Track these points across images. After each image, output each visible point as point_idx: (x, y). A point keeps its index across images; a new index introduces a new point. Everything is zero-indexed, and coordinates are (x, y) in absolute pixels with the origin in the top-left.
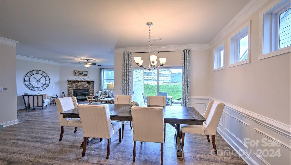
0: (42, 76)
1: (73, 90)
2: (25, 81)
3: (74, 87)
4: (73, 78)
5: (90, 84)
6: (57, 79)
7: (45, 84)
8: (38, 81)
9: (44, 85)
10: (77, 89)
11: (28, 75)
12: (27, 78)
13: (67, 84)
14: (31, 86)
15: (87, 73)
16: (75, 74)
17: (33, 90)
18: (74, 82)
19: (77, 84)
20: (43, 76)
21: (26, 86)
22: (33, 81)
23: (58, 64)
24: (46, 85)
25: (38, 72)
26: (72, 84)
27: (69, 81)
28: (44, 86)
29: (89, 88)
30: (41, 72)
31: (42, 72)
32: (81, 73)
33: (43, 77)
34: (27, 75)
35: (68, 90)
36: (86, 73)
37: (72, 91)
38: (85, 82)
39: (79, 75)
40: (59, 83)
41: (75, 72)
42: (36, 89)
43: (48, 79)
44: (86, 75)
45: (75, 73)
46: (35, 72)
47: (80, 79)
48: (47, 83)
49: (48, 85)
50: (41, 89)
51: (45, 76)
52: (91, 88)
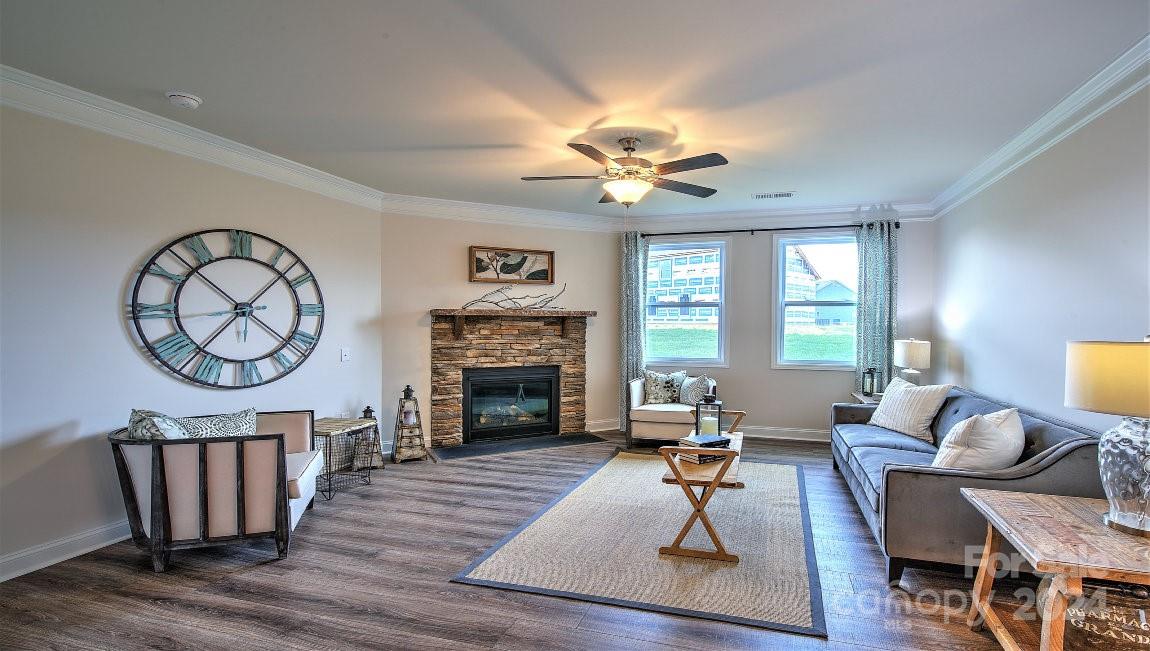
0: (272, 276)
1: (465, 370)
2: (135, 312)
3: (469, 353)
4: (464, 296)
5: (562, 336)
6: (369, 303)
7: (294, 333)
8: (241, 310)
9: (286, 342)
10: (486, 363)
11: (166, 263)
12: (155, 292)
13: (427, 331)
14: (186, 354)
15: (545, 266)
16: (480, 266)
17: (204, 384)
18: (475, 319)
19: (483, 332)
20: (281, 275)
21: (150, 350)
22: (202, 312)
23: (374, 201)
24: (298, 344)
25: (240, 243)
26: (457, 334)
27: (439, 317)
28: (285, 351)
29: (556, 358)
30: (262, 250)
31: (273, 248)
32: (511, 263)
33: (280, 284)
34: (152, 261)
35: (435, 371)
36: (541, 264)
37: (456, 375)
38: (536, 319)
39: (503, 276)
40: (383, 327)
41: (480, 255)
42: (227, 374)
43: (314, 301)
44: (545, 276)
45: (479, 261)
46: (218, 245)
47: (508, 305)
48: (309, 325)
49: (313, 342)
50: (267, 369)
51: (290, 276)
52: (569, 357)
